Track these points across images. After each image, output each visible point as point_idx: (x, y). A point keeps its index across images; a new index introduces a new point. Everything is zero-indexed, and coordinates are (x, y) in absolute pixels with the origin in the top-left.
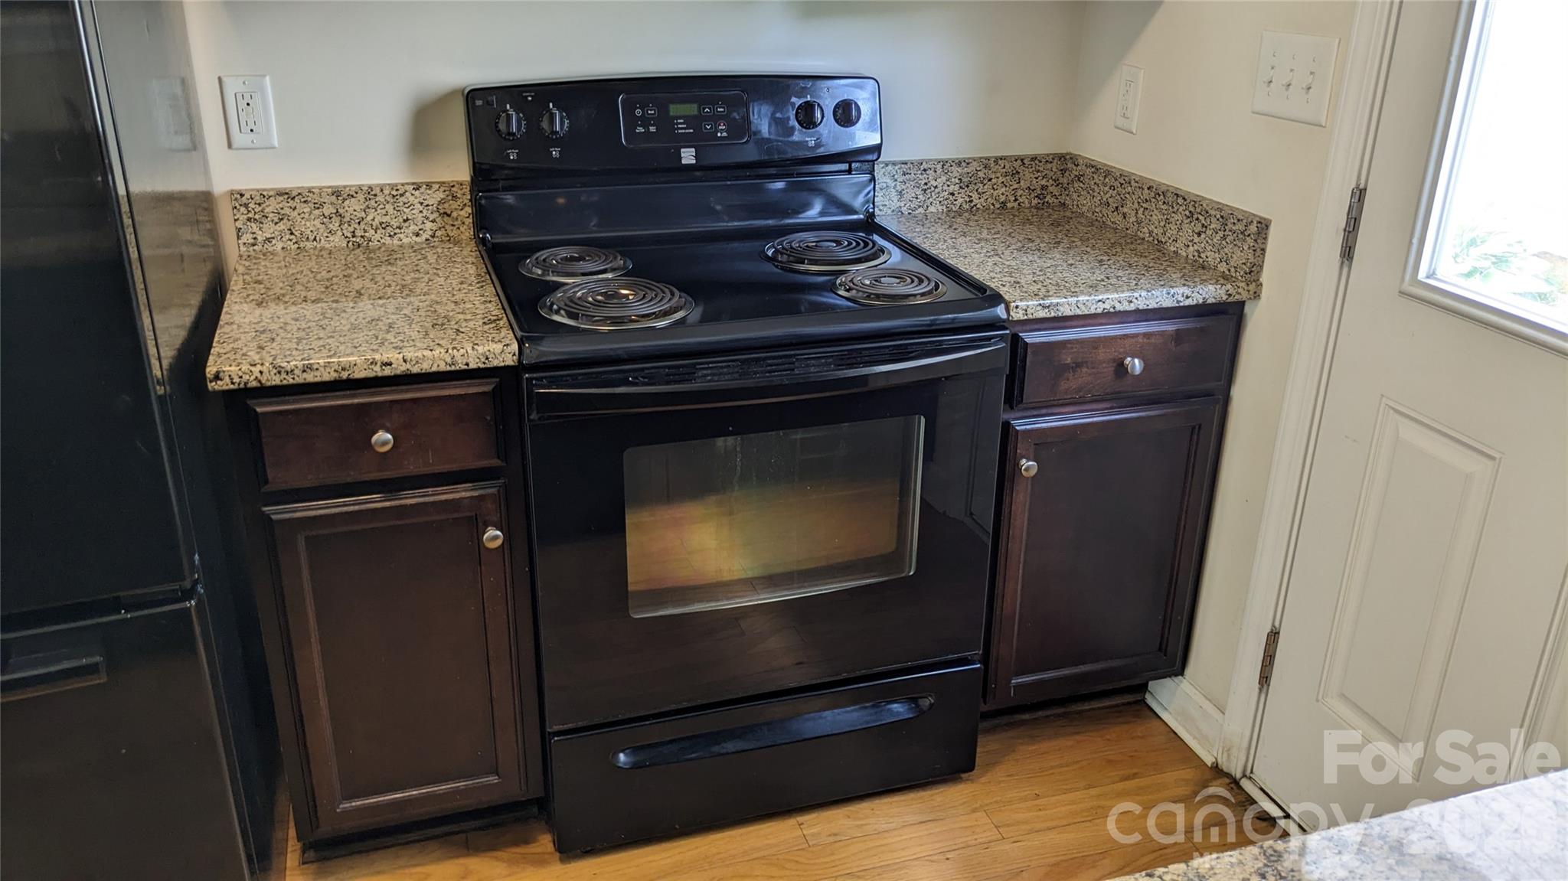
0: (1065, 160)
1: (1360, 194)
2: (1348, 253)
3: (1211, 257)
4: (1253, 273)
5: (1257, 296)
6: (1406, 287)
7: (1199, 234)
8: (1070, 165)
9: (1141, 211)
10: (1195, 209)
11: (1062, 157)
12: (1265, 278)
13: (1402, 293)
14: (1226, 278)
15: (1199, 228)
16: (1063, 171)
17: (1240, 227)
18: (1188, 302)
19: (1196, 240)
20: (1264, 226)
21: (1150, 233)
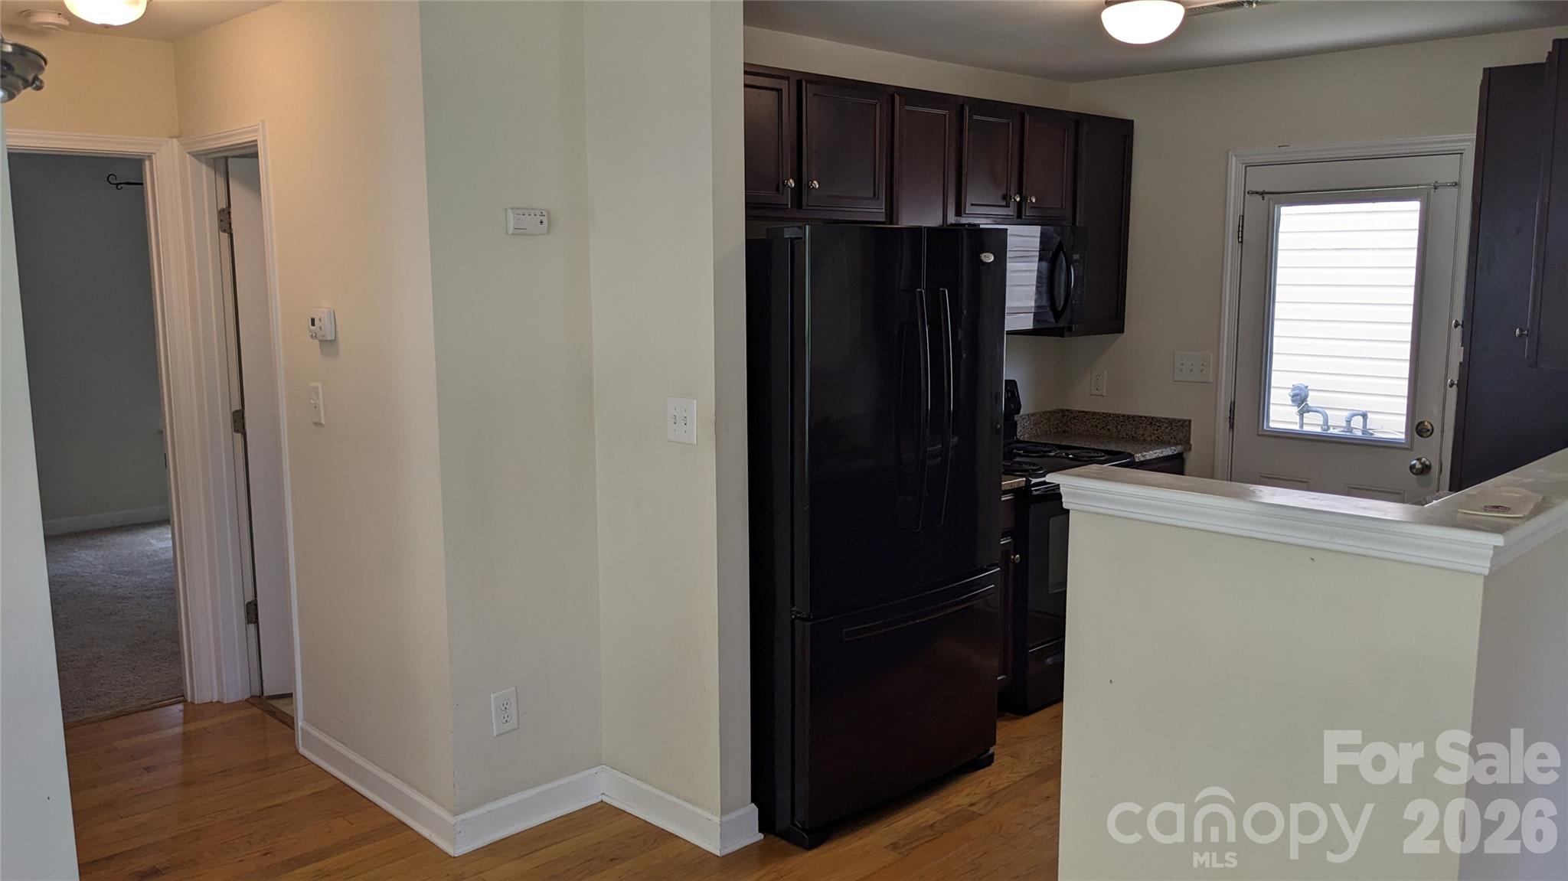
0: (1064, 413)
1: (1233, 404)
2: (1232, 426)
3: (1166, 438)
4: (1188, 442)
5: (1190, 449)
6: (1260, 433)
7: (1157, 430)
8: (1066, 413)
9: (1119, 427)
10: (1152, 421)
11: (1062, 410)
12: (1191, 442)
13: (1259, 435)
14: (1176, 444)
15: (1156, 428)
16: (1063, 416)
17: (1180, 423)
18: (1175, 453)
19: (1155, 432)
20: (1190, 421)
21: (1127, 435)
